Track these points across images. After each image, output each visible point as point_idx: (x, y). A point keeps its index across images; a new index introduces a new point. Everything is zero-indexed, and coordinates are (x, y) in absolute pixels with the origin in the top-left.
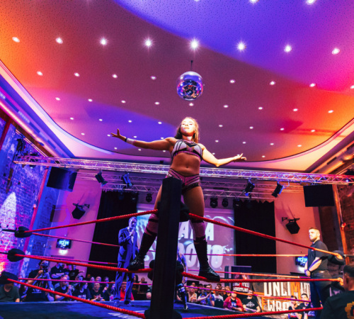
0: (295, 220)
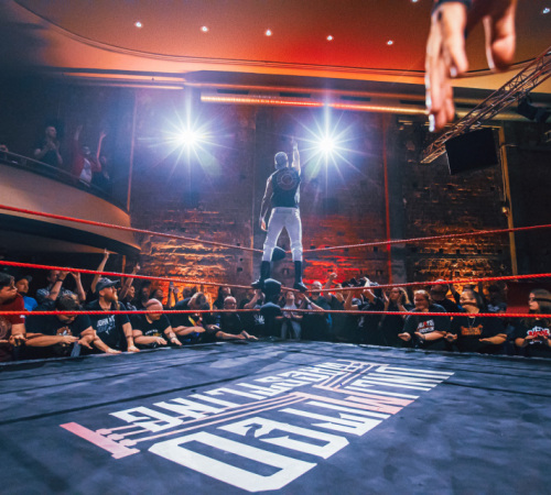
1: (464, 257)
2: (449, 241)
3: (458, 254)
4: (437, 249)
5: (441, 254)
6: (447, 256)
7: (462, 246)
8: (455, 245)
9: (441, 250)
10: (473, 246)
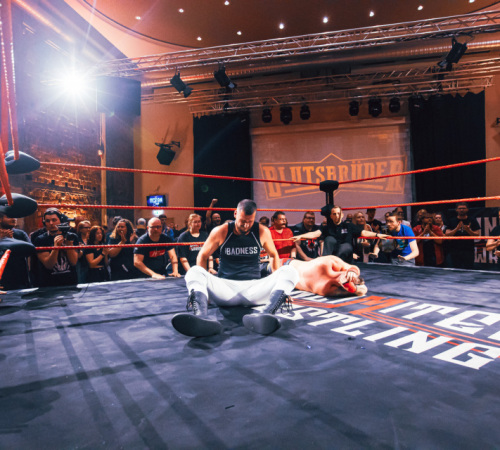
1: (70, 190)
2: (60, 174)
3: (66, 188)
4: (50, 180)
5: (53, 185)
6: (58, 188)
7: (70, 180)
8: (64, 179)
9: (53, 181)
10: (77, 181)
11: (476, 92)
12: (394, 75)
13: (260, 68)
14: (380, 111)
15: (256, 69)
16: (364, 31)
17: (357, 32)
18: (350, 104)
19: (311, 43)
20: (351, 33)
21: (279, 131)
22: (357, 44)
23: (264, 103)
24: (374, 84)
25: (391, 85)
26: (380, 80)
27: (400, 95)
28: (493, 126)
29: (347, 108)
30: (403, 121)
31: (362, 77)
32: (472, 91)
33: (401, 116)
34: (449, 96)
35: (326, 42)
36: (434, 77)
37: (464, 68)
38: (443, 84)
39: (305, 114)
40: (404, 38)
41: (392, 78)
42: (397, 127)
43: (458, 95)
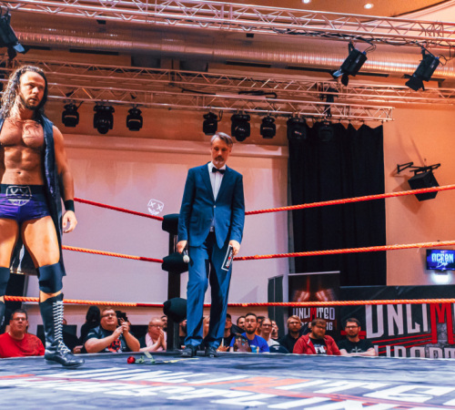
0: (431, 168)
11: (373, 125)
12: (268, 86)
13: (66, 39)
14: (247, 133)
15: (59, 38)
16: (235, 9)
17: (227, 8)
18: (205, 116)
19: (158, 10)
20: (218, 8)
21: (89, 144)
22: (225, 23)
23: (68, 95)
24: (241, 92)
25: (263, 98)
26: (249, 89)
27: (277, 115)
28: (393, 175)
29: (200, 123)
30: (279, 153)
31: (224, 80)
32: (368, 124)
33: (277, 144)
34: (339, 126)
35: (181, 12)
36: (322, 97)
37: (359, 92)
38: (332, 110)
39: (135, 122)
40: (288, 30)
41: (267, 90)
42: (270, 160)
43: (350, 125)
